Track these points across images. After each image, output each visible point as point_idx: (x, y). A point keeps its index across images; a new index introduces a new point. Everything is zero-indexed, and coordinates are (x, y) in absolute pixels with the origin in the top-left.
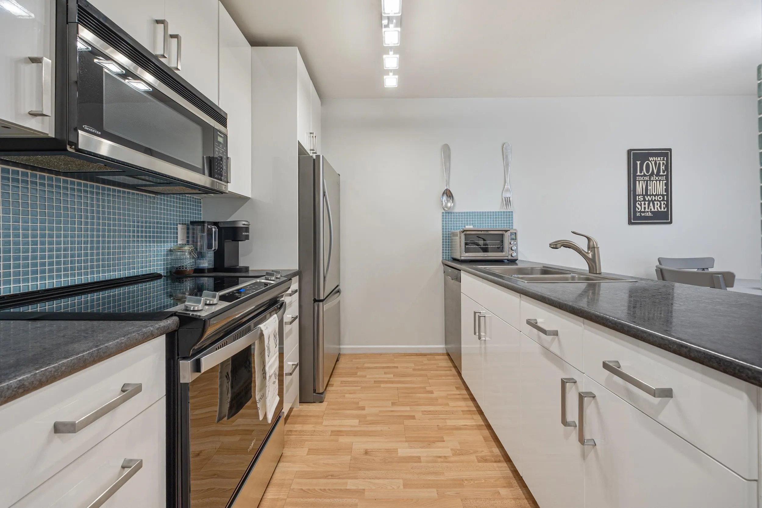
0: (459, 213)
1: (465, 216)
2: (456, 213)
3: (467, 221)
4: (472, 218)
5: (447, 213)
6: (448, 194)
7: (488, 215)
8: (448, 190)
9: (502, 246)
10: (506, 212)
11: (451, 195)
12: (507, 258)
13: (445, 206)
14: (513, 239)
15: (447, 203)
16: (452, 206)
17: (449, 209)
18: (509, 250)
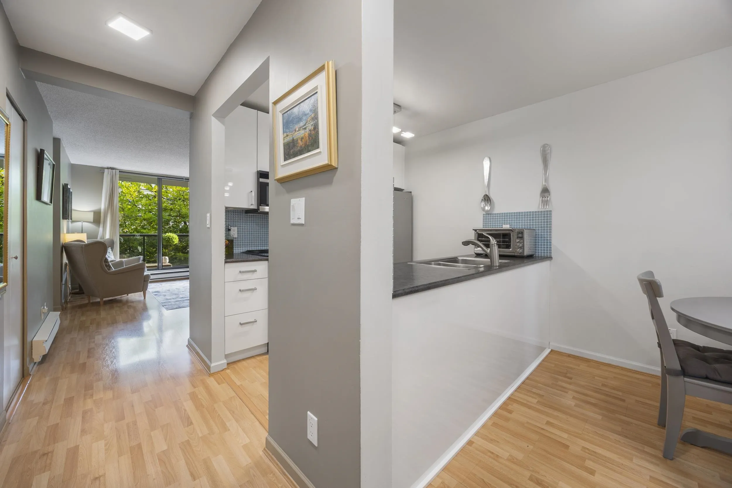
0: (498, 214)
1: (500, 216)
2: (495, 214)
3: (505, 221)
4: (509, 218)
5: (488, 214)
6: (487, 199)
7: (525, 215)
8: (487, 195)
9: (509, 243)
10: (544, 212)
11: (489, 199)
12: (513, 254)
13: (483, 209)
14: (520, 238)
15: (485, 206)
16: (489, 209)
17: (487, 211)
18: (516, 247)
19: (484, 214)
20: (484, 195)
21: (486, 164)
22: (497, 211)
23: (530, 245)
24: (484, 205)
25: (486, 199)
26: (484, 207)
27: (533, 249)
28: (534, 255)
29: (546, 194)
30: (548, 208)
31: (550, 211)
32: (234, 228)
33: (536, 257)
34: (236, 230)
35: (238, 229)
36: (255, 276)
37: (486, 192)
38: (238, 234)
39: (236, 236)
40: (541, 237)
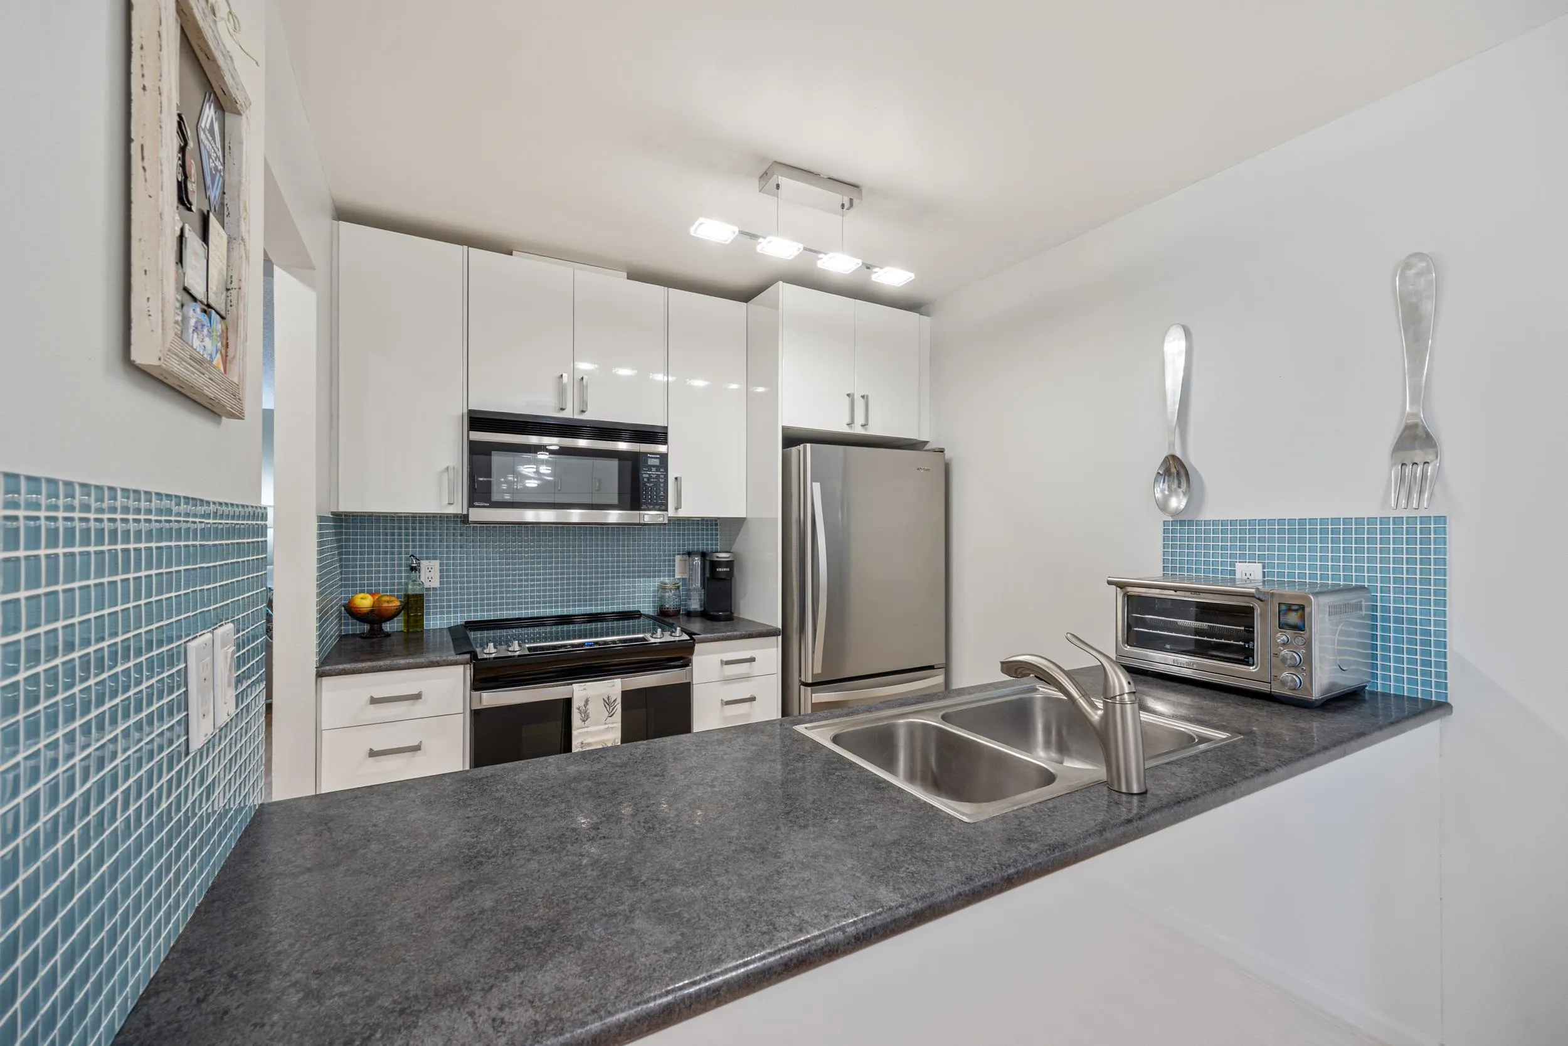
0: (1215, 523)
1: (1224, 531)
2: (1207, 523)
3: (1242, 548)
4: (1262, 540)
5: (1182, 523)
6: (1175, 470)
7: (1324, 531)
8: (1174, 457)
9: (1248, 643)
10: (1411, 520)
11: (1182, 473)
12: (1265, 688)
13: (1163, 506)
14: (1294, 627)
15: (1170, 496)
16: (1182, 506)
17: (1177, 513)
18: (1275, 660)
19: (1165, 523)
20: (1165, 456)
21: (1174, 347)
22: (1211, 512)
23: (1339, 655)
24: (1166, 493)
25: (1173, 470)
26: (1166, 499)
27: (1359, 663)
28: (1366, 686)
29: (1419, 455)
30: (1426, 507)
31: (1441, 519)
32: (431, 564)
33: (1374, 694)
34: (438, 567)
35: (441, 565)
36: (418, 709)
37: (1172, 445)
38: (441, 577)
39: (436, 583)
40: (1399, 621)
